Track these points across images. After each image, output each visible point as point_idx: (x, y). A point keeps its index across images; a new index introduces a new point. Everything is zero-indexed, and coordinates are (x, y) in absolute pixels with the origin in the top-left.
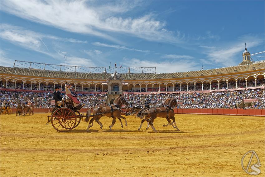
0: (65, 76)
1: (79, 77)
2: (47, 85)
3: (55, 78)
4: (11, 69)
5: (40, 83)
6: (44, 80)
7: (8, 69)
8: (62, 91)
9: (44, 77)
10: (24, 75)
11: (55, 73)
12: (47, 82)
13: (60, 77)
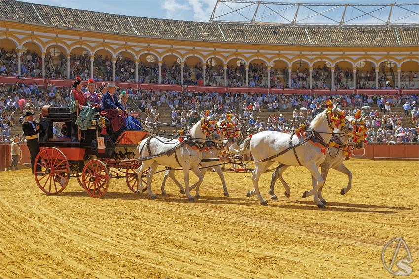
0: (362, 39)
1: (407, 41)
2: (311, 71)
3: (335, 47)
4: (210, 28)
5: (290, 66)
6: (303, 56)
7: (203, 27)
8: (357, 88)
9: (302, 46)
10: (249, 43)
11: (328, 31)
12: (311, 61)
13: (350, 43)
